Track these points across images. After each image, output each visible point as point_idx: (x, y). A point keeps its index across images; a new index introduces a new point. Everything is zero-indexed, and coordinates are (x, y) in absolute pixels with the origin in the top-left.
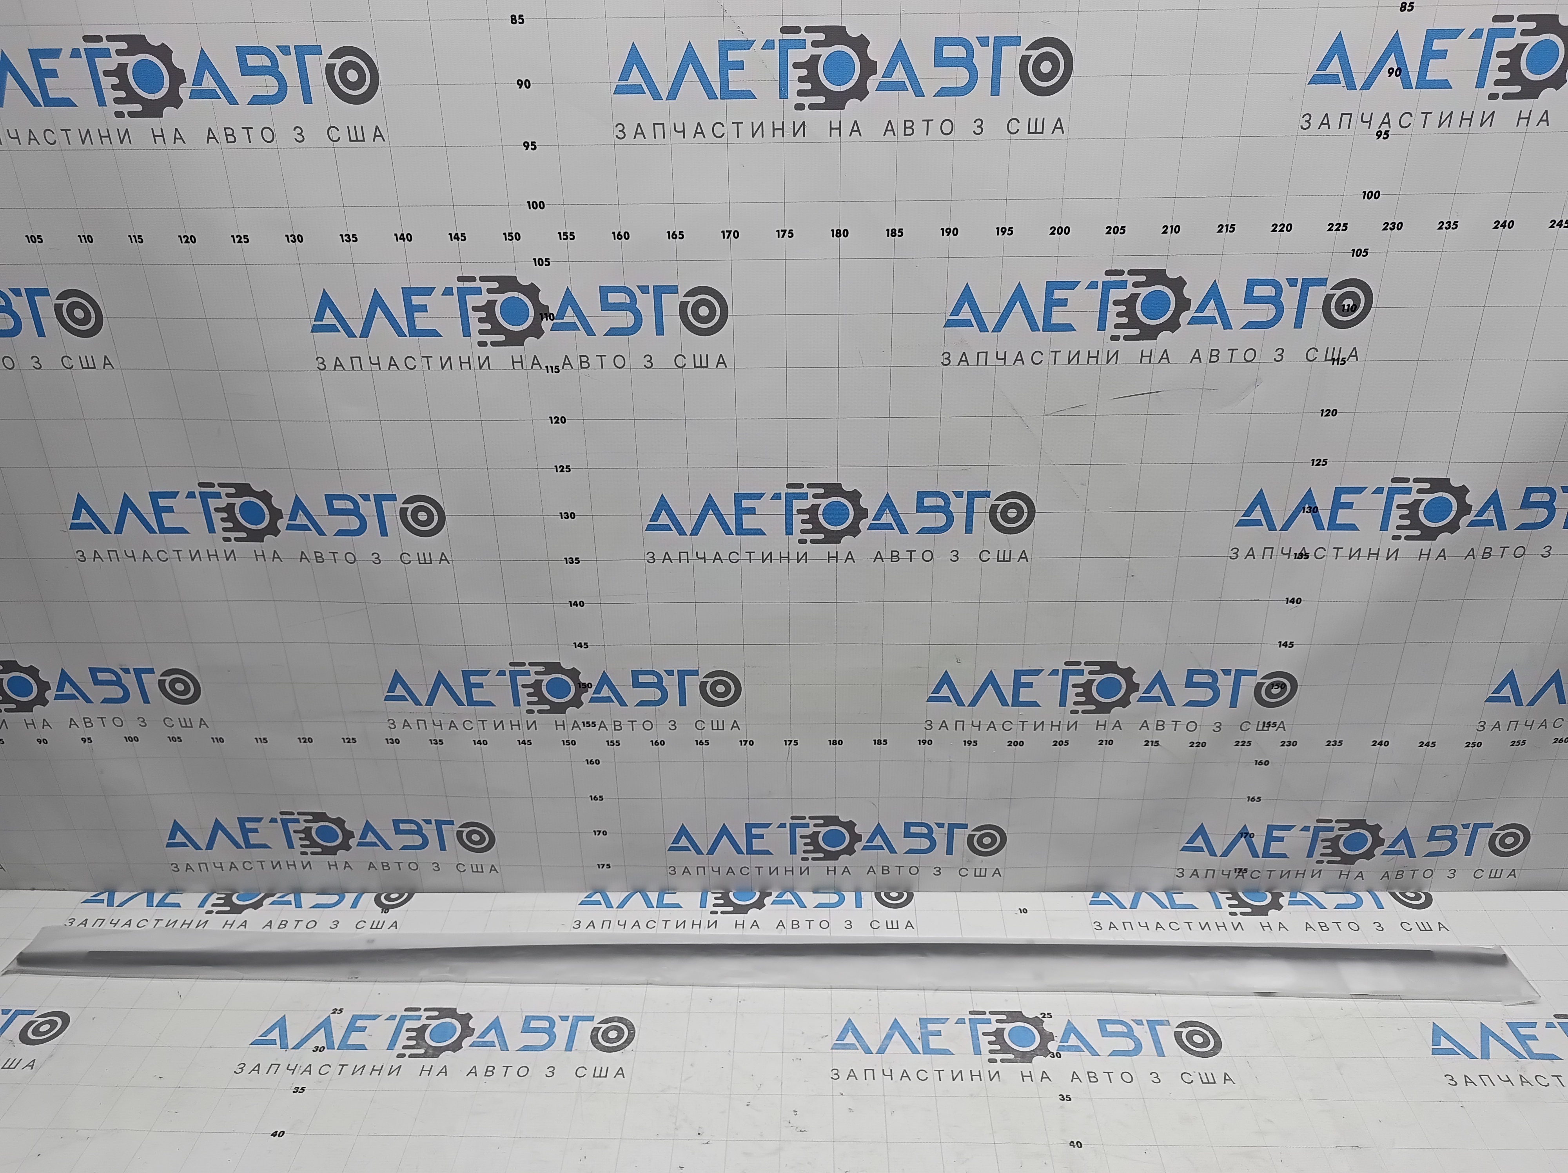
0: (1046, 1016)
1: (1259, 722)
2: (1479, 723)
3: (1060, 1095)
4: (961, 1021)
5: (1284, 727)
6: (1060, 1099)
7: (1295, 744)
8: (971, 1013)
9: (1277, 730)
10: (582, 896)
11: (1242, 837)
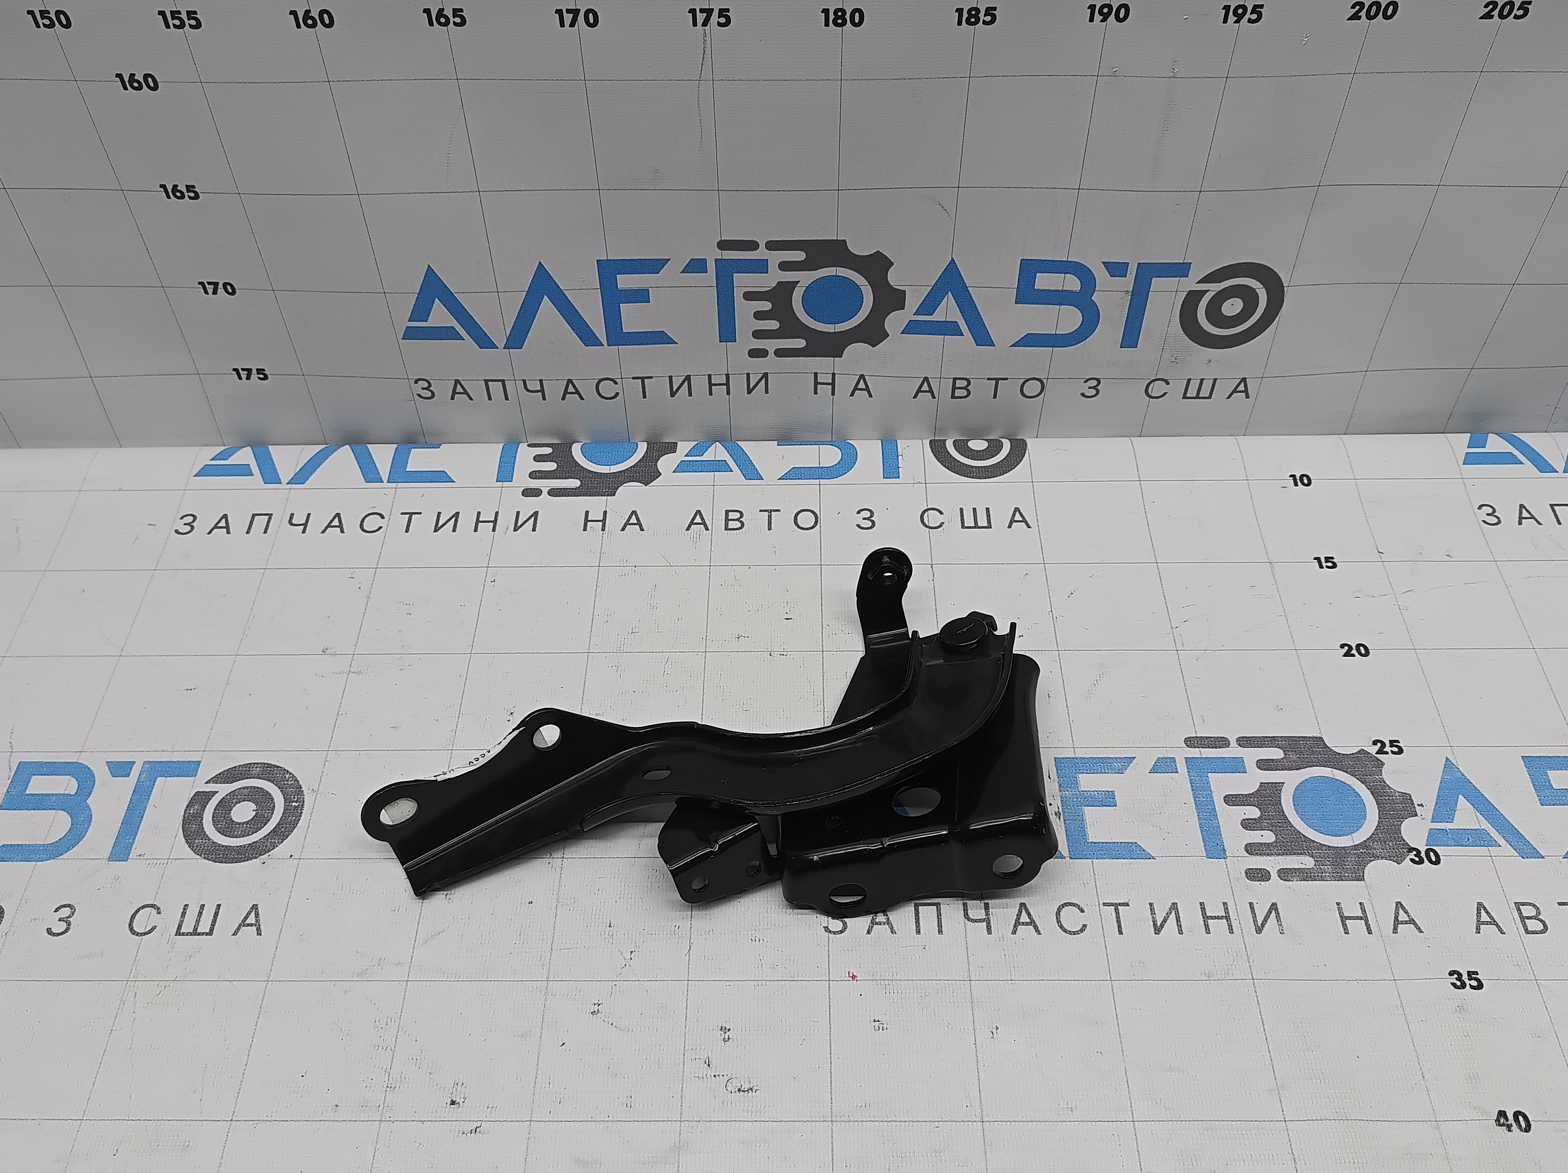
0: (1388, 749)
3: (1451, 973)
4: (1164, 766)
6: (1454, 985)
8: (1191, 742)
10: (206, 455)
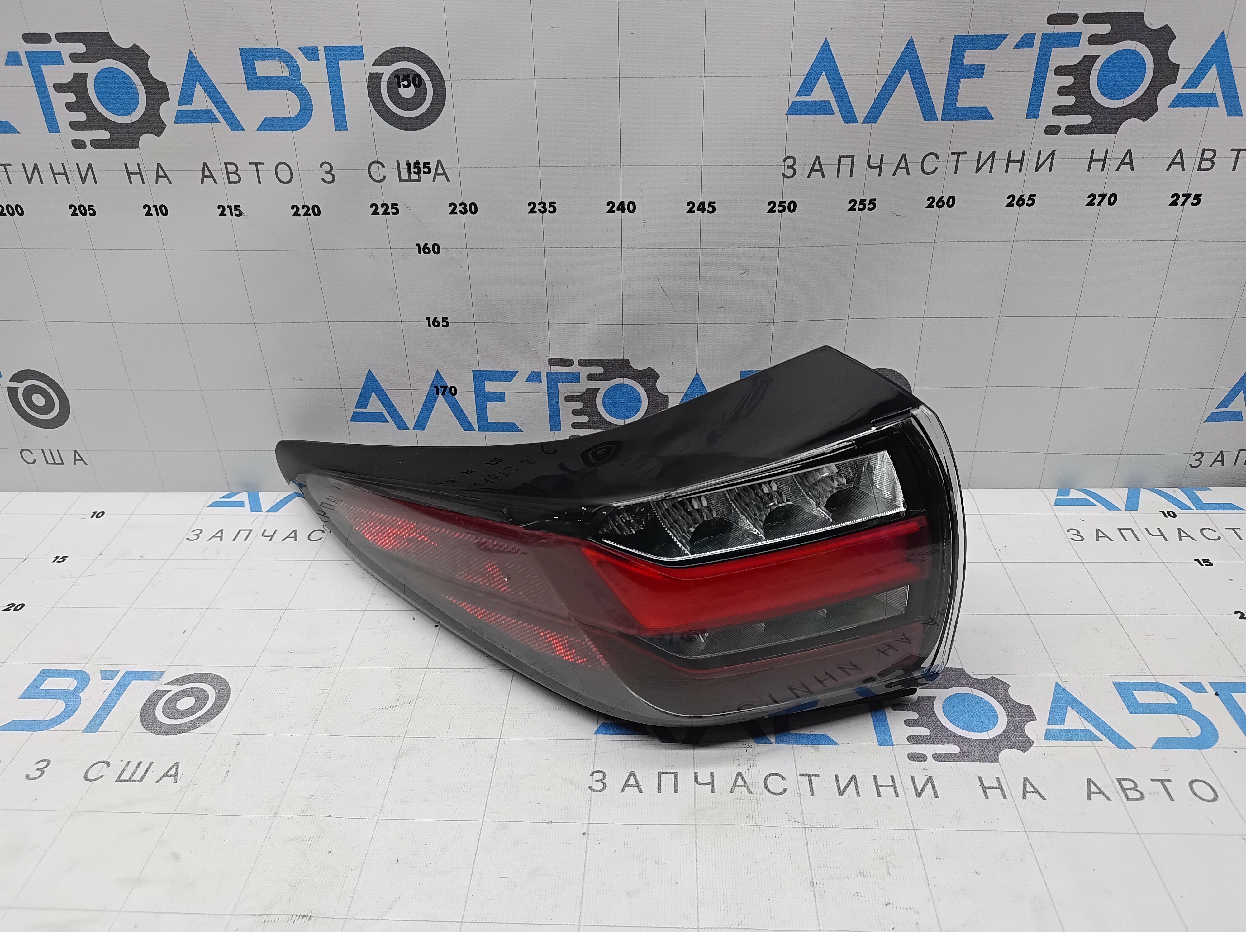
1: (398, 162)
2: (784, 161)
5: (445, 174)
7: (473, 208)
9: (434, 180)
11: (438, 394)
